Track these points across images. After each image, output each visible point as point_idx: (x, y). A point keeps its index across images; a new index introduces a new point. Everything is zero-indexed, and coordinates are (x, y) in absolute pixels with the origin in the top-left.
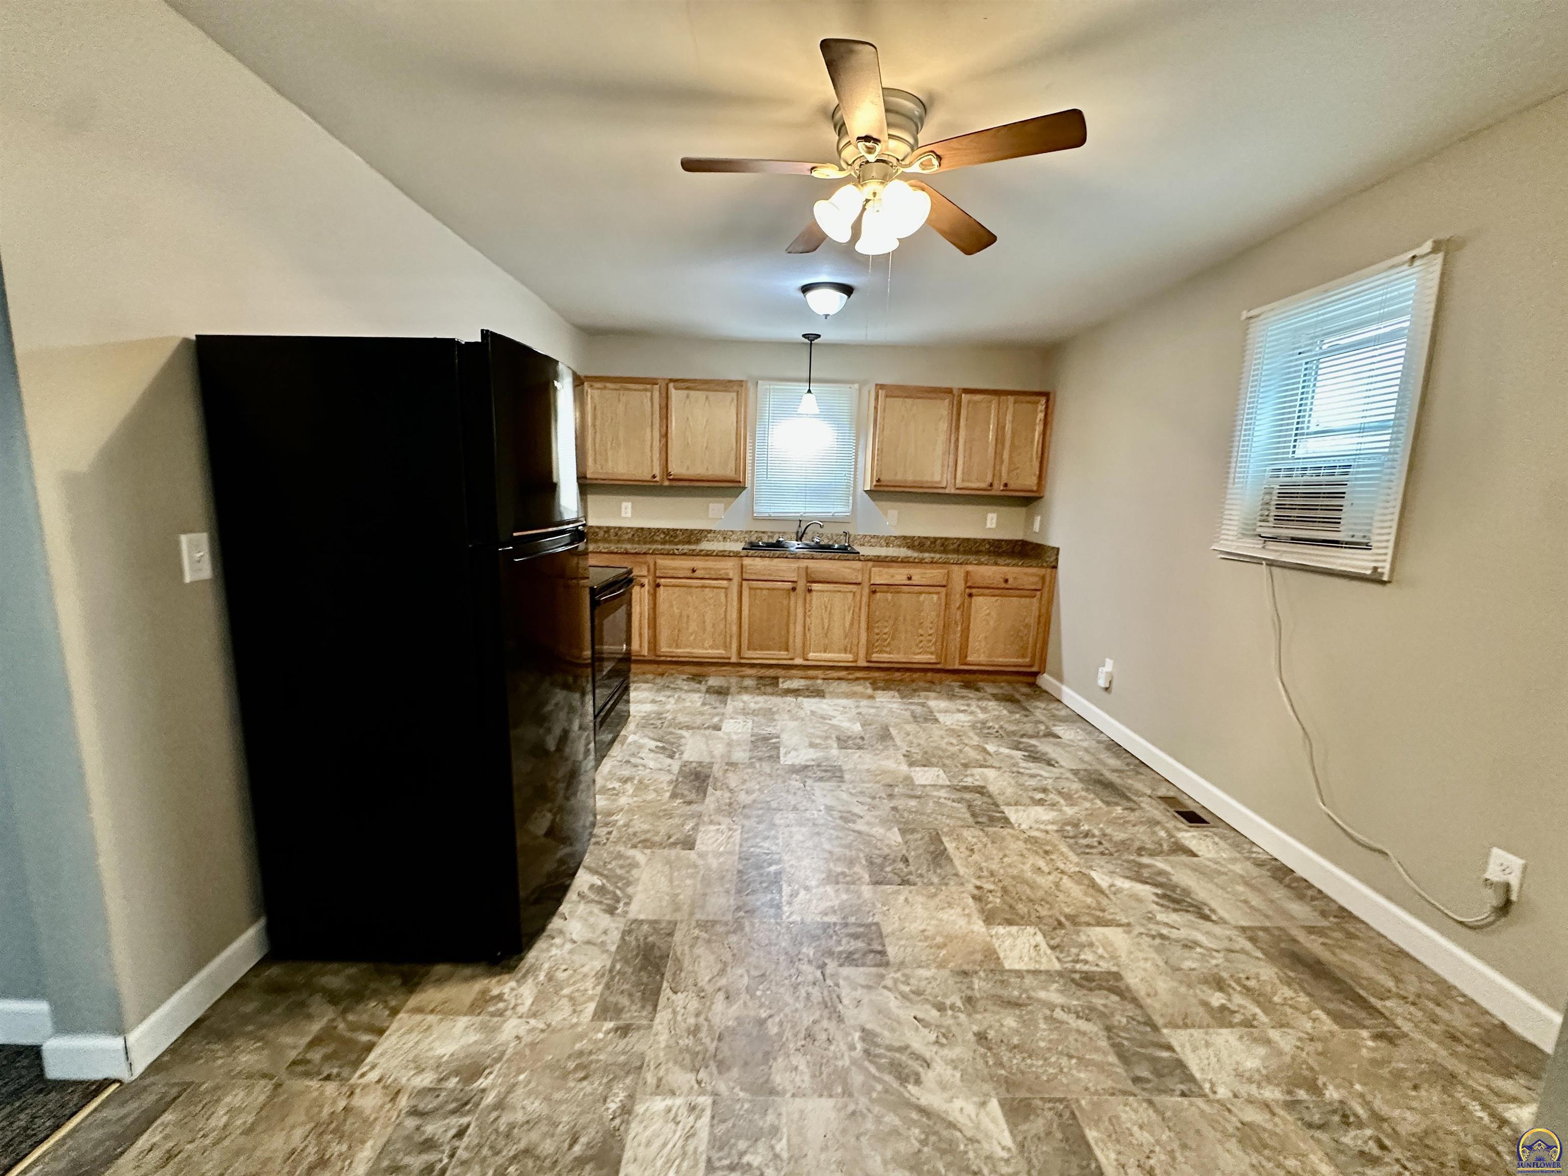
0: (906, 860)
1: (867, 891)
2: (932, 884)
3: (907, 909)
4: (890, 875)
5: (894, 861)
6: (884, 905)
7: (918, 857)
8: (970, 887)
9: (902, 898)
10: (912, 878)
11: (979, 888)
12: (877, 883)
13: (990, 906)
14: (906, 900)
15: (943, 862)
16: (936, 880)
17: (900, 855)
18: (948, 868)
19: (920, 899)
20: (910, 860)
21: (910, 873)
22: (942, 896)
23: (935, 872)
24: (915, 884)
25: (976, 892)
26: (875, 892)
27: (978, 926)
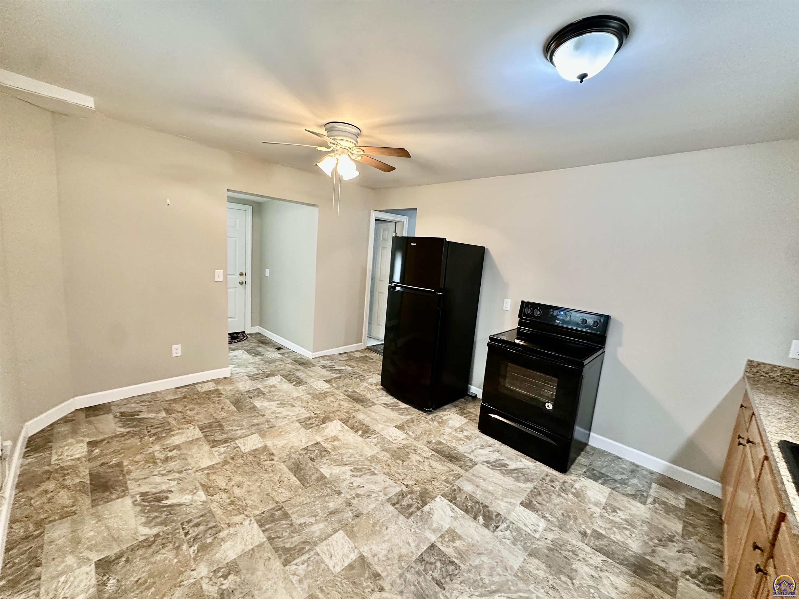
0: (312, 460)
1: (319, 439)
2: (294, 453)
3: (299, 439)
4: (314, 449)
5: (317, 457)
6: (309, 436)
7: (307, 464)
8: (276, 458)
9: (304, 442)
10: (304, 452)
11: (272, 460)
12: (317, 443)
13: (265, 453)
14: (301, 441)
15: (293, 466)
16: (293, 455)
17: (316, 461)
18: (290, 464)
19: (296, 444)
20: (310, 461)
21: (306, 454)
22: (287, 449)
23: (295, 459)
24: (301, 449)
25: (273, 457)
26: (315, 439)
27: (269, 444)
